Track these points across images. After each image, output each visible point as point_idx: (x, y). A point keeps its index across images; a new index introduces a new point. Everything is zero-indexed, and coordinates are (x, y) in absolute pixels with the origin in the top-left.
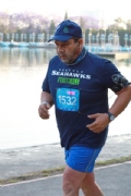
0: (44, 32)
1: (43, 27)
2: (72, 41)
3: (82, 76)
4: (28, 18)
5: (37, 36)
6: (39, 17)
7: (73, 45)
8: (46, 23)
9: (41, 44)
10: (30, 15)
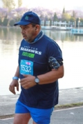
0: (50, 20)
1: (49, 17)
2: (31, 26)
3: (36, 52)
4: (40, 11)
5: (45, 23)
6: (47, 10)
7: (31, 29)
8: (51, 14)
9: (48, 27)
10: (41, 9)
